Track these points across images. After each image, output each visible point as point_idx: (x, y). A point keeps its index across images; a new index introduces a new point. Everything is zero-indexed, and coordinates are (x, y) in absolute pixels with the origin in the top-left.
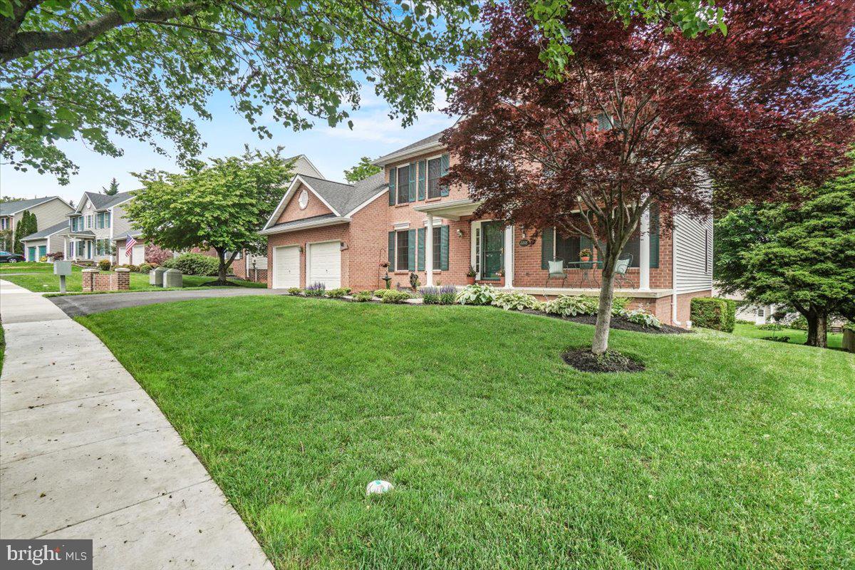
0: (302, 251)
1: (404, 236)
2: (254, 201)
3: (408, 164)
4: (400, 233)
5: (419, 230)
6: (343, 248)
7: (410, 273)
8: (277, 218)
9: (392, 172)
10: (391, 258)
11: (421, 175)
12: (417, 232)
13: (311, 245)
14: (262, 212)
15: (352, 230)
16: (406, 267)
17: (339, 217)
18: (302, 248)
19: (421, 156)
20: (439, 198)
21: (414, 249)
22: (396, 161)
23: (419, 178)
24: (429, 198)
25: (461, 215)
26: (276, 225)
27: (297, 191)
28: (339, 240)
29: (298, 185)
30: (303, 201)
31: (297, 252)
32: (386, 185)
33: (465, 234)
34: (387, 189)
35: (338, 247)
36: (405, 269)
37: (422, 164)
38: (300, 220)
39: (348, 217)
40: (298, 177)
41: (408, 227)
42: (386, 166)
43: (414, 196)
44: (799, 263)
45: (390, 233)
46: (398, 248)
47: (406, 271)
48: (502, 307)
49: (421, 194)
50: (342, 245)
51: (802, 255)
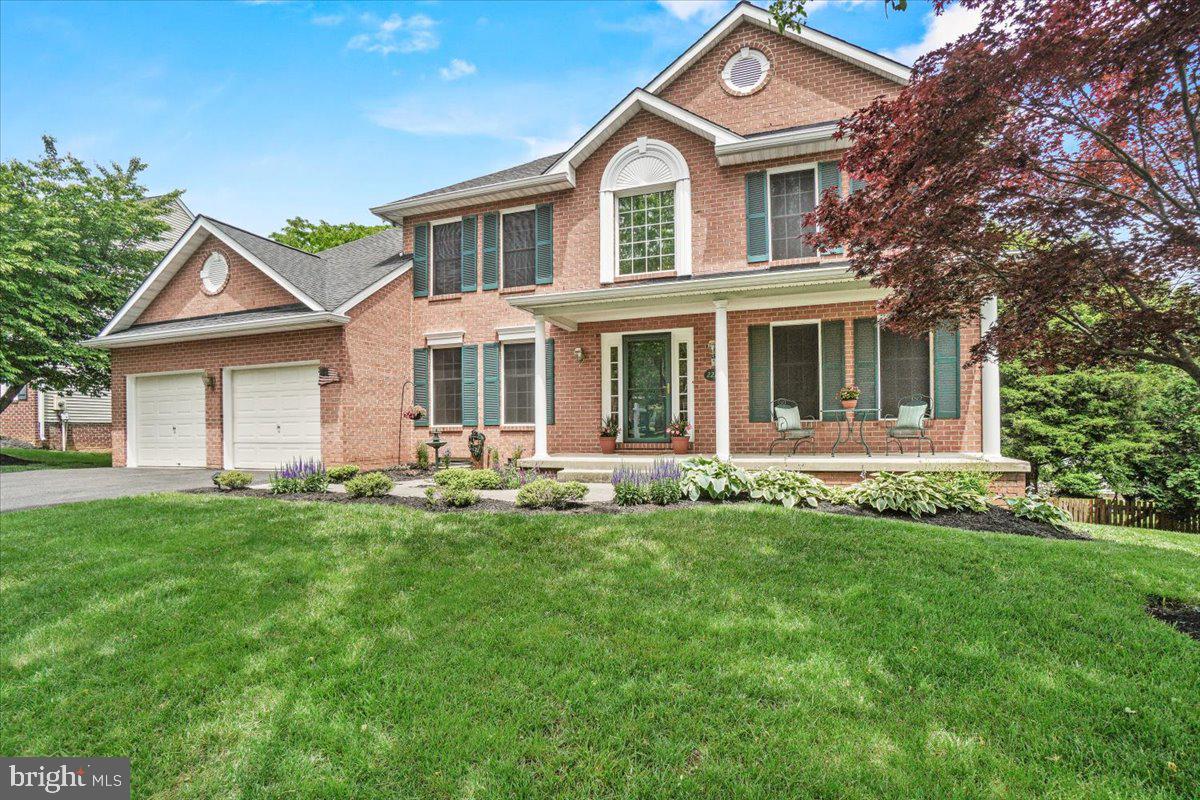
0: (213, 386)
1: (449, 359)
2: (73, 272)
3: (459, 219)
4: (439, 353)
5: (486, 347)
6: (326, 379)
7: (468, 432)
8: (138, 313)
9: (420, 232)
10: (421, 397)
11: (490, 240)
12: (481, 351)
13: (233, 371)
14: (95, 299)
15: (351, 340)
16: (458, 419)
17: (317, 312)
18: (212, 379)
19: (488, 205)
20: (531, 287)
21: (474, 384)
22: (429, 210)
23: (485, 247)
24: (506, 286)
25: (579, 321)
26: (135, 326)
27: (196, 253)
28: (317, 361)
29: (200, 241)
30: (213, 275)
31: (198, 387)
32: (407, 257)
33: (590, 357)
34: (409, 265)
35: (314, 377)
36: (450, 422)
37: (490, 220)
38: (206, 317)
39: (340, 313)
40: (201, 223)
41: (460, 340)
42: (406, 219)
43: (473, 281)
44: (1023, 408)
45: (416, 351)
46: (435, 382)
47: (459, 426)
48: (779, 503)
49: (490, 276)
50: (324, 372)
51: (1026, 397)
